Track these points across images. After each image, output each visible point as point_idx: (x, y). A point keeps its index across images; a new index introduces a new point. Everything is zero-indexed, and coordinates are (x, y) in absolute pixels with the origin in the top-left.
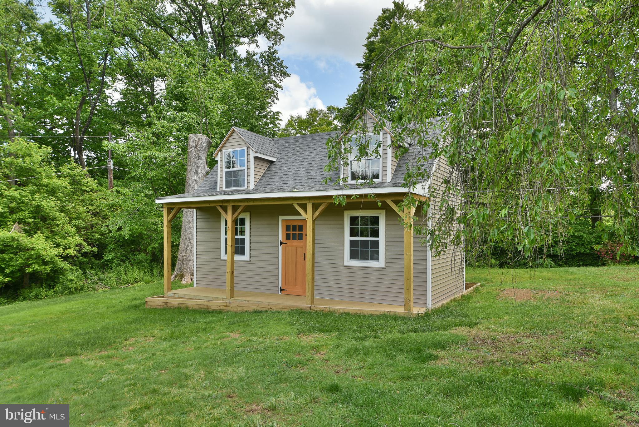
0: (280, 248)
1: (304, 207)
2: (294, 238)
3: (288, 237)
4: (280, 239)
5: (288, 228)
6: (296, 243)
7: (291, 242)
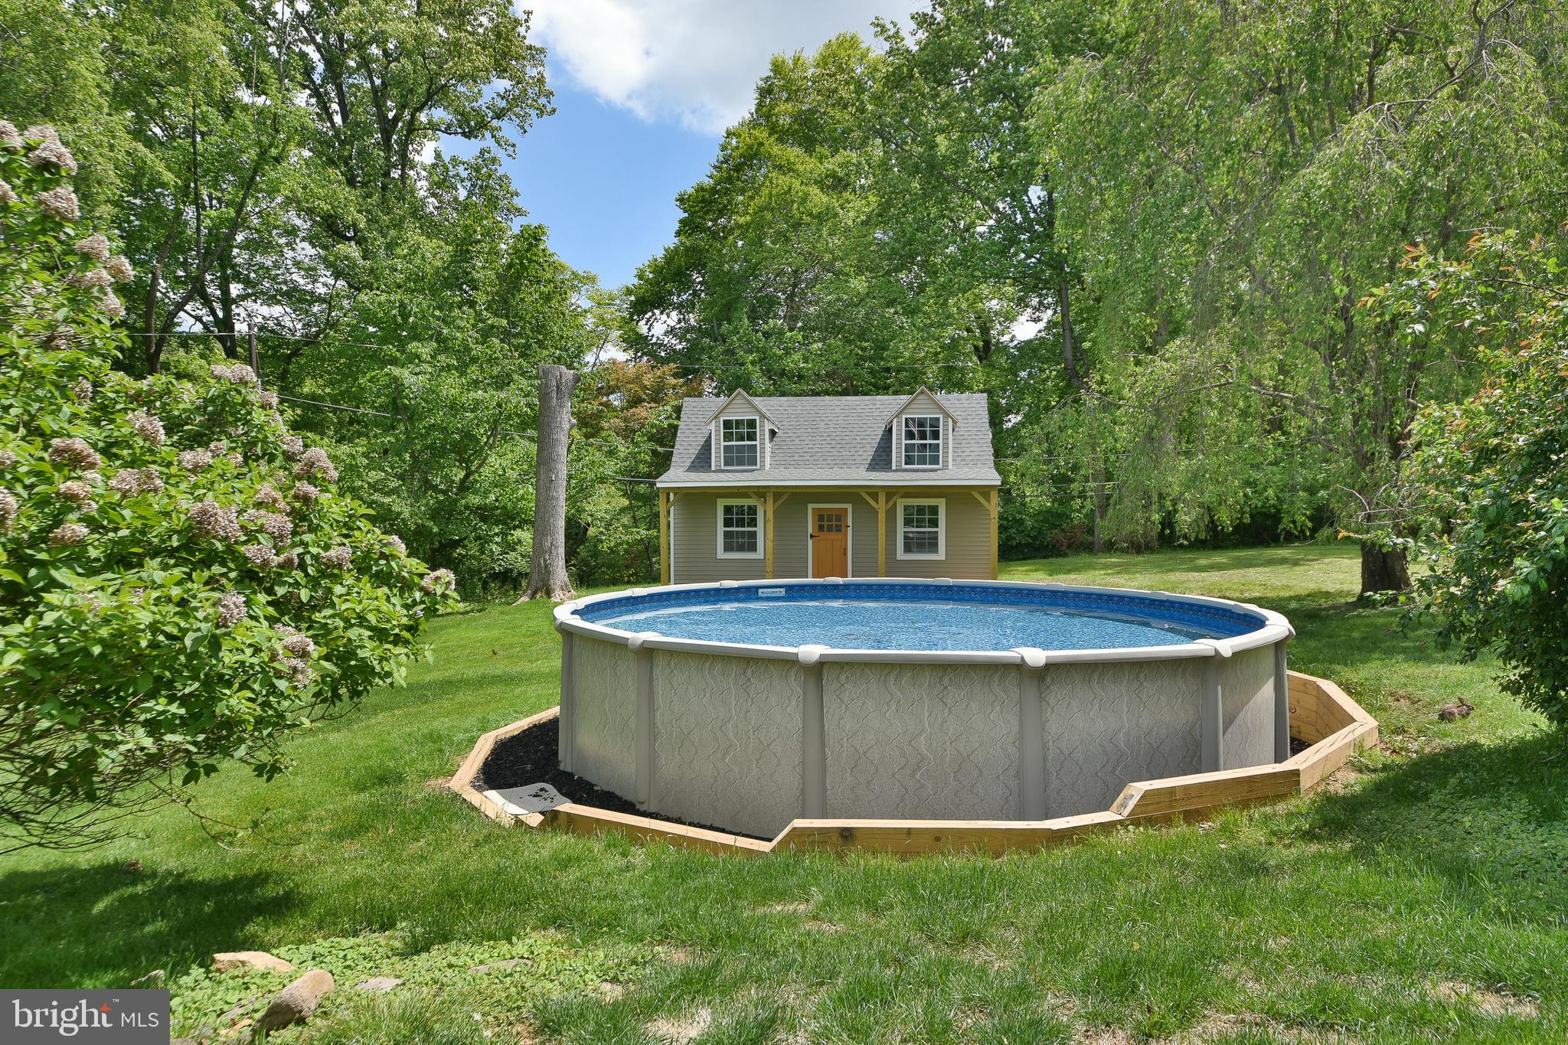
0: (810, 542)
1: (876, 499)
2: (830, 529)
3: (821, 528)
4: (810, 531)
5: (821, 518)
6: (833, 536)
7: (825, 535)
